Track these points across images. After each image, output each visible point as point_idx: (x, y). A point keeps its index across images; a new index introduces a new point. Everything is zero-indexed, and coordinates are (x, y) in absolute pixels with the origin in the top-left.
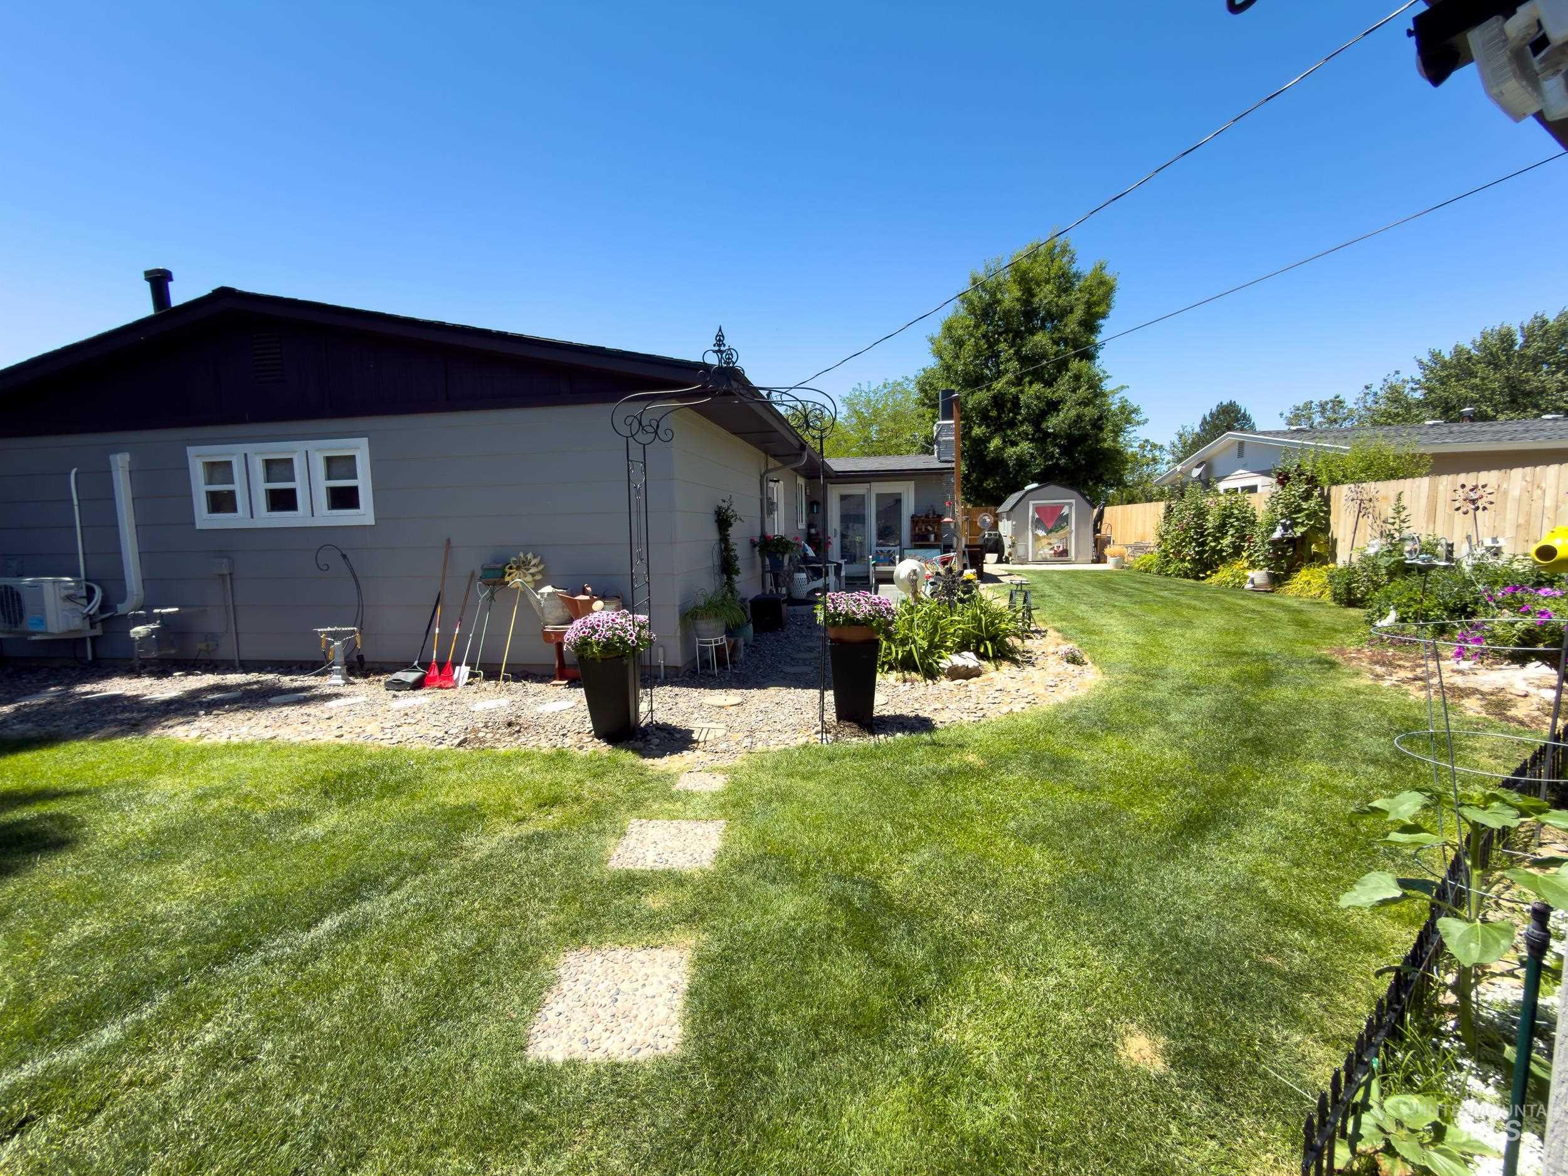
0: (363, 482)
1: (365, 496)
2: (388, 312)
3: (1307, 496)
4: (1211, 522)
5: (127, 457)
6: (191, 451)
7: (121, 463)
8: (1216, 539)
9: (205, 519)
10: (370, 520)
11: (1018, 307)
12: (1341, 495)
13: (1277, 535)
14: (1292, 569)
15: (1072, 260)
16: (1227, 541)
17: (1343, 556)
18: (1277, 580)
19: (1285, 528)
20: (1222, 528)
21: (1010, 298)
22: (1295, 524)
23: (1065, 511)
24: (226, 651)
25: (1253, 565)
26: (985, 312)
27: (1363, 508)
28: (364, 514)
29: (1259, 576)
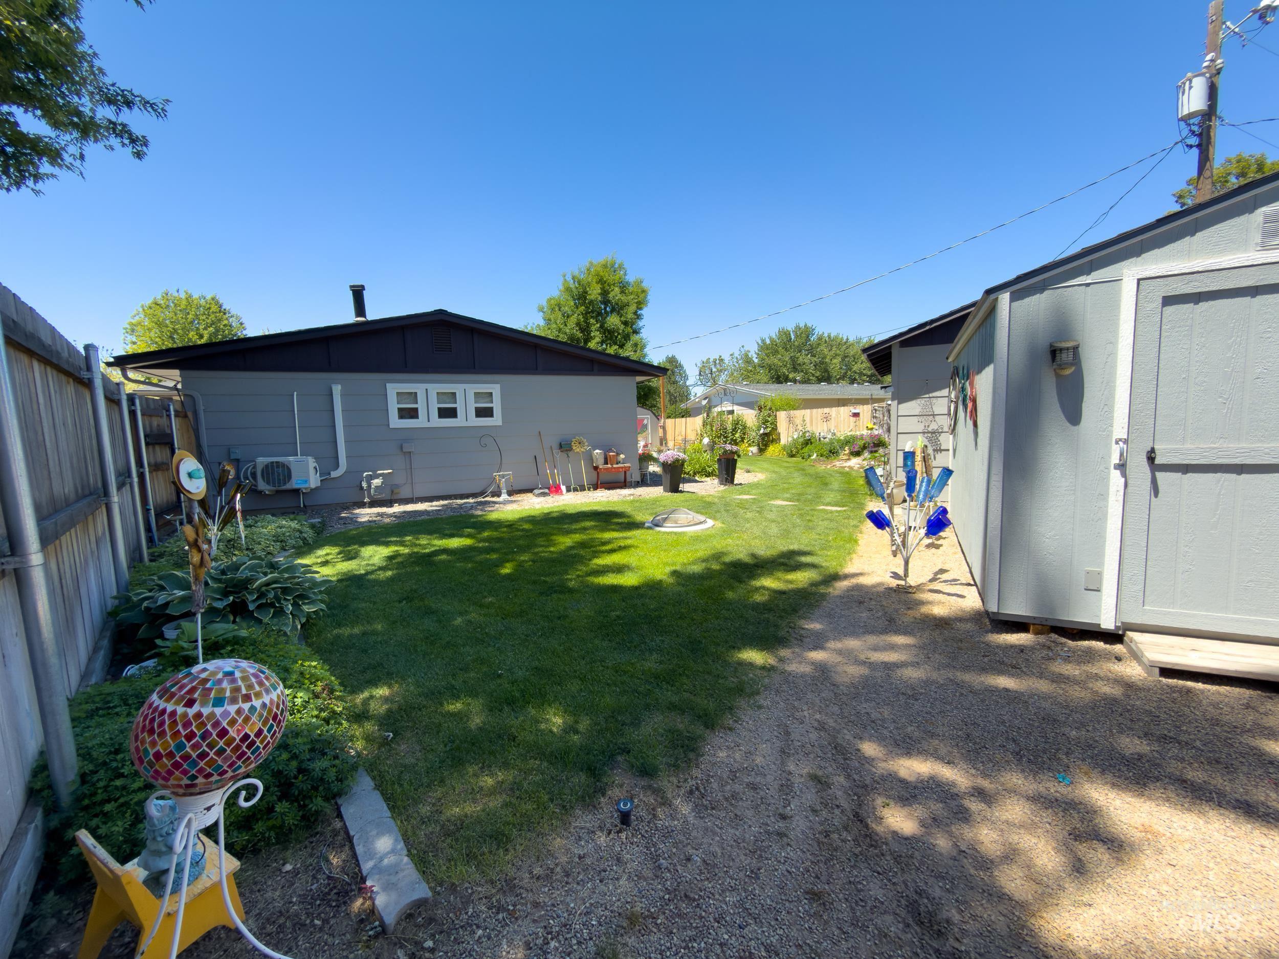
0: (497, 405)
1: (497, 412)
2: (501, 324)
3: (769, 416)
4: (729, 427)
5: (339, 387)
6: (389, 386)
7: (337, 389)
8: (733, 435)
9: (395, 422)
10: (500, 423)
11: (600, 298)
12: (782, 416)
13: (762, 431)
14: (766, 446)
15: (625, 274)
16: (737, 435)
17: (783, 441)
18: (762, 451)
19: (765, 429)
20: (734, 430)
21: (594, 293)
22: (767, 427)
23: (645, 422)
24: (405, 493)
25: (750, 445)
26: (581, 297)
27: (790, 420)
28: (497, 420)
29: (754, 449)
